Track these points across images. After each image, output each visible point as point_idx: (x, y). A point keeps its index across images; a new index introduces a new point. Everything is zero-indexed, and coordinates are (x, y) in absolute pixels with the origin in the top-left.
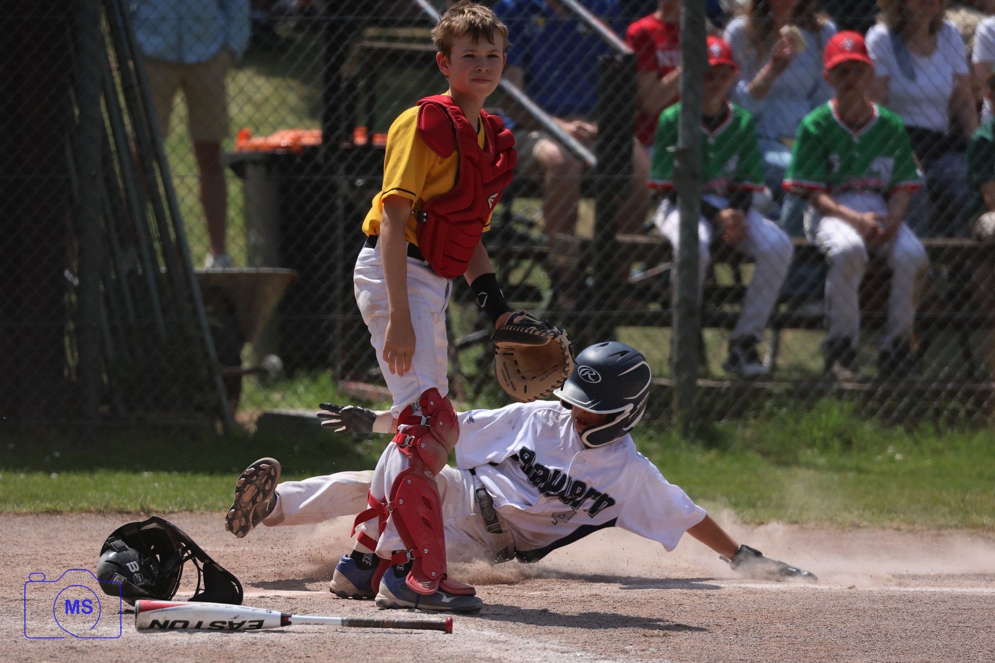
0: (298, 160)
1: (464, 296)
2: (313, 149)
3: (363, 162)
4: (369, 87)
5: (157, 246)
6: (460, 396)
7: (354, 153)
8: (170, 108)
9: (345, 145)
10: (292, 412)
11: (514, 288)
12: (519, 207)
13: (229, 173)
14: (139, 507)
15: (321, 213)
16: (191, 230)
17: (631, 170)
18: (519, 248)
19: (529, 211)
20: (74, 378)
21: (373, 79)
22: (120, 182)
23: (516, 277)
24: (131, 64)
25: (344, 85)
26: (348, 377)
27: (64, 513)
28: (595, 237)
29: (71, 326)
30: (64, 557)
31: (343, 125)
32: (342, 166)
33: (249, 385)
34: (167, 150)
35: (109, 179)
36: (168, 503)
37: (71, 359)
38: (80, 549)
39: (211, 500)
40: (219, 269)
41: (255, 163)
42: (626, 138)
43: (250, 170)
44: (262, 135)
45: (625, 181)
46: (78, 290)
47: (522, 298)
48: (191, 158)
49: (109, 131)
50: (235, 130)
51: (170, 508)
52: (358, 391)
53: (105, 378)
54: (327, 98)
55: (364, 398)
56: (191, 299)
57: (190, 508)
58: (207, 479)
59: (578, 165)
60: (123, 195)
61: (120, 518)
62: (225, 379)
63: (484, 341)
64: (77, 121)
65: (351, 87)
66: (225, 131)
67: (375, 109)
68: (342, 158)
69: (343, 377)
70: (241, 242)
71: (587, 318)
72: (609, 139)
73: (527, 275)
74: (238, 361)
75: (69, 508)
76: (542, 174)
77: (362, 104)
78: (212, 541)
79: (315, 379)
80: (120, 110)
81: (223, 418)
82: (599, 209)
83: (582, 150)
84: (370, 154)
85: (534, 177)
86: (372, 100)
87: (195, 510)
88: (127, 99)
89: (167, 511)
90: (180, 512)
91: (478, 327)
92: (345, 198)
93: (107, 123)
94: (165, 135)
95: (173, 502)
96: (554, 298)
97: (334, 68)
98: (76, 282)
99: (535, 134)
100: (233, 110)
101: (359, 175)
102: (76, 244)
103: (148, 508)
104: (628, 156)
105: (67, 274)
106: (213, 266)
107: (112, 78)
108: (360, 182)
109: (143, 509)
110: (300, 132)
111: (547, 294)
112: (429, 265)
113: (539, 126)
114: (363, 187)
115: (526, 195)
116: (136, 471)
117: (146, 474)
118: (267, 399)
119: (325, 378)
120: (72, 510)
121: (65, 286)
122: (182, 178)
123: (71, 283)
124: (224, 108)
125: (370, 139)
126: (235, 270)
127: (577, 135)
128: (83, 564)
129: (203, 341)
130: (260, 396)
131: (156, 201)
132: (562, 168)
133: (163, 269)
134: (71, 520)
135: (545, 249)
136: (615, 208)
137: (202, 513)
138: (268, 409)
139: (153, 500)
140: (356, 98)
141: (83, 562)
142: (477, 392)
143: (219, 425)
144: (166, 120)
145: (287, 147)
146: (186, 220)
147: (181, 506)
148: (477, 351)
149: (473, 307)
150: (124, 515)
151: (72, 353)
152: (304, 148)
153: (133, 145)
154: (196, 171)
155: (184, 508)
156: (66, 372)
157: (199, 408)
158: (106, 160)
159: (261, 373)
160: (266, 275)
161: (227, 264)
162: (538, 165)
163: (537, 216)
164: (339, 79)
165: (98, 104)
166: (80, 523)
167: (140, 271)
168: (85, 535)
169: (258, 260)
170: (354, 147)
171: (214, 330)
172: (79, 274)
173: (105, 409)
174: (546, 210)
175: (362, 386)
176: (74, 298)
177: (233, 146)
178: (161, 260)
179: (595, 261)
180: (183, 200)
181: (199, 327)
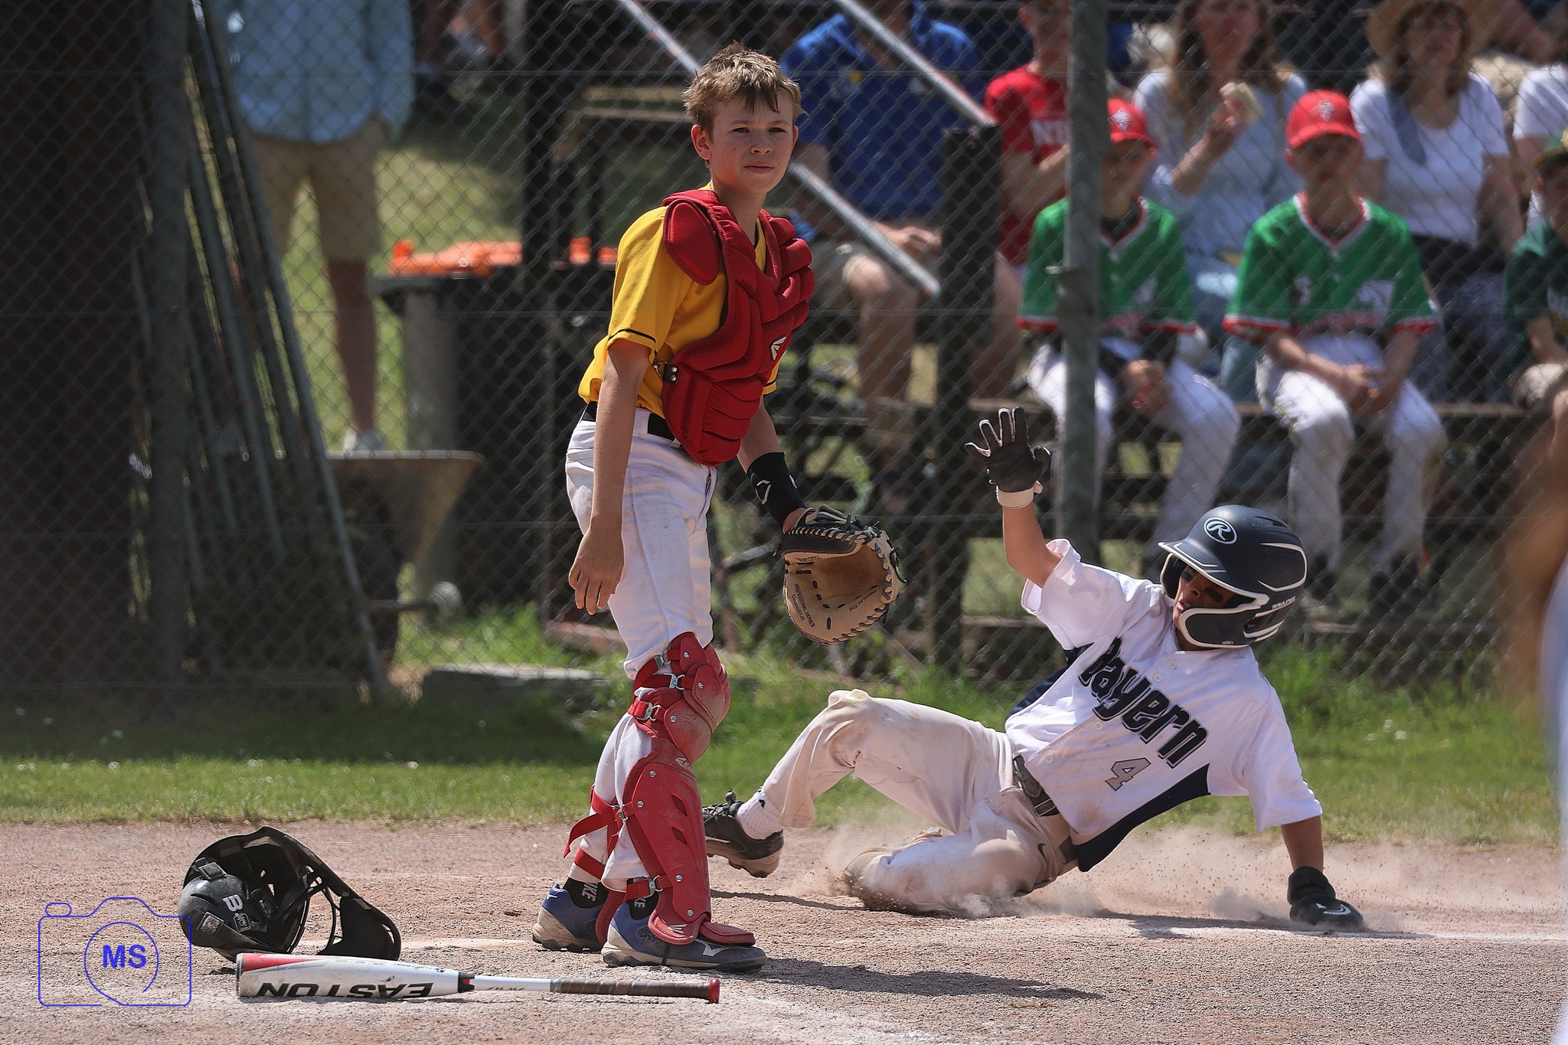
0: (485, 287)
1: (738, 491)
2: (509, 271)
3: (584, 291)
4: (593, 177)
5: (271, 418)
6: (731, 644)
7: (570, 277)
8: (290, 210)
9: (556, 264)
10: (476, 668)
11: (813, 480)
12: (822, 357)
13: (380, 307)
14: (242, 813)
15: (520, 366)
16: (322, 394)
17: (991, 301)
18: (821, 420)
19: (836, 363)
20: (144, 618)
21: (599, 166)
22: (215, 322)
23: (816, 464)
24: (231, 143)
25: (556, 173)
26: (560, 615)
27: (129, 822)
28: (938, 403)
29: (139, 539)
30: (129, 888)
31: (554, 235)
32: (553, 297)
33: (409, 627)
34: (287, 273)
35: (198, 318)
36: (286, 807)
37: (140, 589)
38: (153, 877)
39: (351, 802)
40: (364, 453)
41: (420, 292)
42: (984, 253)
43: (412, 303)
44: (430, 249)
45: (983, 318)
46: (151, 486)
47: (826, 495)
48: (322, 286)
49: (198, 244)
50: (389, 242)
51: (290, 814)
52: (576, 636)
53: (191, 618)
54: (529, 193)
55: (585, 646)
56: (322, 498)
57: (320, 814)
58: (346, 769)
59: (912, 295)
60: (219, 341)
61: (214, 830)
62: (373, 619)
63: (767, 560)
64: (149, 229)
65: (566, 178)
66: (375, 244)
67: (602, 210)
68: (552, 285)
69: (552, 616)
70: (398, 411)
71: (926, 526)
72: (957, 254)
73: (834, 460)
74: (394, 593)
75: (136, 815)
76: (857, 308)
77: (582, 203)
78: (353, 864)
79: (509, 619)
80: (214, 212)
81: (370, 678)
82: (944, 360)
83: (918, 271)
84: (595, 278)
85: (845, 312)
86: (598, 197)
87: (327, 817)
88: (226, 196)
89: (285, 818)
90: (304, 819)
91: (759, 540)
92: (557, 346)
93: (195, 232)
94: (284, 250)
95: (294, 805)
96: (875, 495)
97: (540, 149)
98: (147, 473)
99: (845, 248)
100: (386, 212)
101: (578, 310)
102: (147, 416)
103: (256, 814)
104: (987, 281)
105: (134, 460)
106: (355, 449)
107: (203, 164)
108: (579, 321)
109: (247, 816)
110: (487, 246)
111: (865, 489)
112: (681, 445)
113: (852, 235)
114: (583, 328)
115: (832, 340)
116: (239, 758)
117: (252, 763)
118: (437, 648)
119: (525, 618)
120: (141, 817)
121: (130, 480)
122: (308, 316)
123: (140, 475)
124: (373, 210)
125: (595, 255)
126: (388, 453)
127: (910, 248)
128: (157, 899)
129: (340, 561)
130: (427, 645)
131: (269, 350)
132: (888, 299)
133: (280, 453)
134: (140, 833)
135: (860, 421)
136: (967, 359)
137: (338, 822)
138: (439, 663)
139: (264, 805)
140: (574, 194)
141: (157, 895)
142: (758, 637)
143: (364, 689)
144: (285, 228)
145: (468, 269)
146: (314, 379)
147: (306, 811)
148: (757, 576)
149: (751, 509)
150: (220, 825)
151: (142, 581)
152: (494, 269)
153: (234, 266)
154: (330, 304)
155: (311, 813)
156: (132, 609)
157: (334, 663)
158: (193, 289)
159: (428, 610)
160: (436, 462)
161: (377, 445)
162: (851, 294)
163: (849, 371)
164: (548, 164)
165: (182, 205)
166: (153, 838)
167: (245, 456)
168: (161, 856)
169: (424, 439)
170: (571, 268)
171: (356, 546)
172: (152, 462)
173: (190, 665)
174: (863, 362)
175: (581, 629)
176: (144, 497)
177: (386, 266)
178: (276, 439)
179: (937, 439)
180: (309, 348)
181: (334, 540)
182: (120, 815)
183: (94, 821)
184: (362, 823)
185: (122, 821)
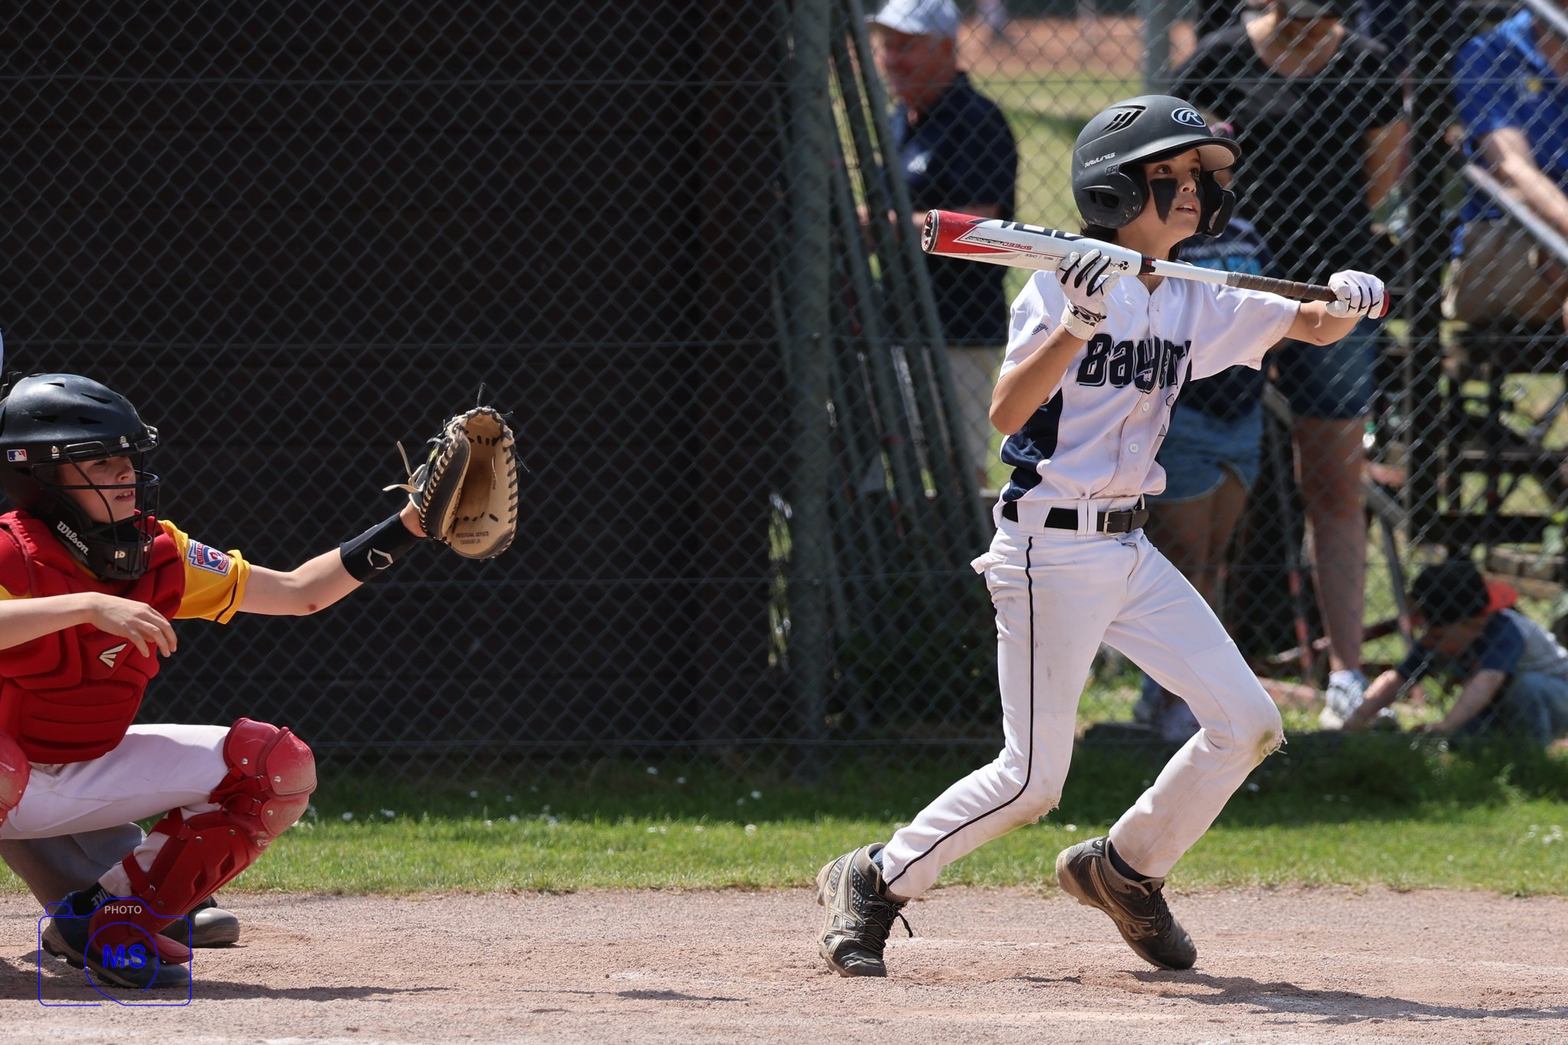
5: (920, 454)
11: (1508, 520)
18: (1512, 456)
20: (785, 668)
23: (1513, 504)
27: (763, 888)
39: (1002, 867)
46: (792, 524)
47: (1519, 536)
57: (967, 880)
75: (771, 881)
87: (975, 883)
90: (951, 885)
98: (789, 512)
105: (775, 498)
115: (1524, 369)
121: (770, 519)
123: (780, 513)
133: (930, 492)
138: (1103, 715)
172: (794, 500)
173: (834, 720)
178: (926, 477)
182: (753, 881)
183: (726, 888)
184: (1012, 890)
185: (756, 887)
